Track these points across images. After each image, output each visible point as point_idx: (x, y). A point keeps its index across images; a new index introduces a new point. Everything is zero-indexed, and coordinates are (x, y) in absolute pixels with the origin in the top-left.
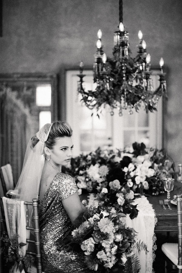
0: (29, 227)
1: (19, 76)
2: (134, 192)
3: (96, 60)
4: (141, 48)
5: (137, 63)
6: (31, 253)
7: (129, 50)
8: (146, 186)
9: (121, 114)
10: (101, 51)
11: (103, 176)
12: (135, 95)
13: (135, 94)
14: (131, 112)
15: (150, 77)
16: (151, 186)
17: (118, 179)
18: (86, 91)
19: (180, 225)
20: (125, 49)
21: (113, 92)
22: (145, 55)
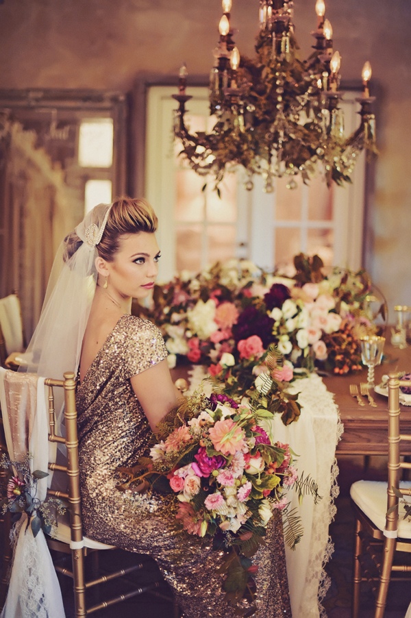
0: (55, 435)
1: (40, 95)
2: (293, 364)
3: (216, 63)
4: (320, 37)
5: (311, 72)
6: (58, 494)
7: (292, 42)
8: (322, 353)
9: (269, 189)
10: (228, 41)
11: (225, 327)
12: (303, 145)
13: (303, 143)
14: (293, 185)
15: (339, 106)
16: (331, 354)
17: (259, 336)
18: (192, 132)
19: (394, 441)
20: (284, 39)
21: (253, 137)
22: (330, 54)
